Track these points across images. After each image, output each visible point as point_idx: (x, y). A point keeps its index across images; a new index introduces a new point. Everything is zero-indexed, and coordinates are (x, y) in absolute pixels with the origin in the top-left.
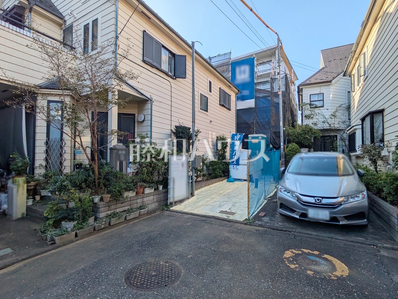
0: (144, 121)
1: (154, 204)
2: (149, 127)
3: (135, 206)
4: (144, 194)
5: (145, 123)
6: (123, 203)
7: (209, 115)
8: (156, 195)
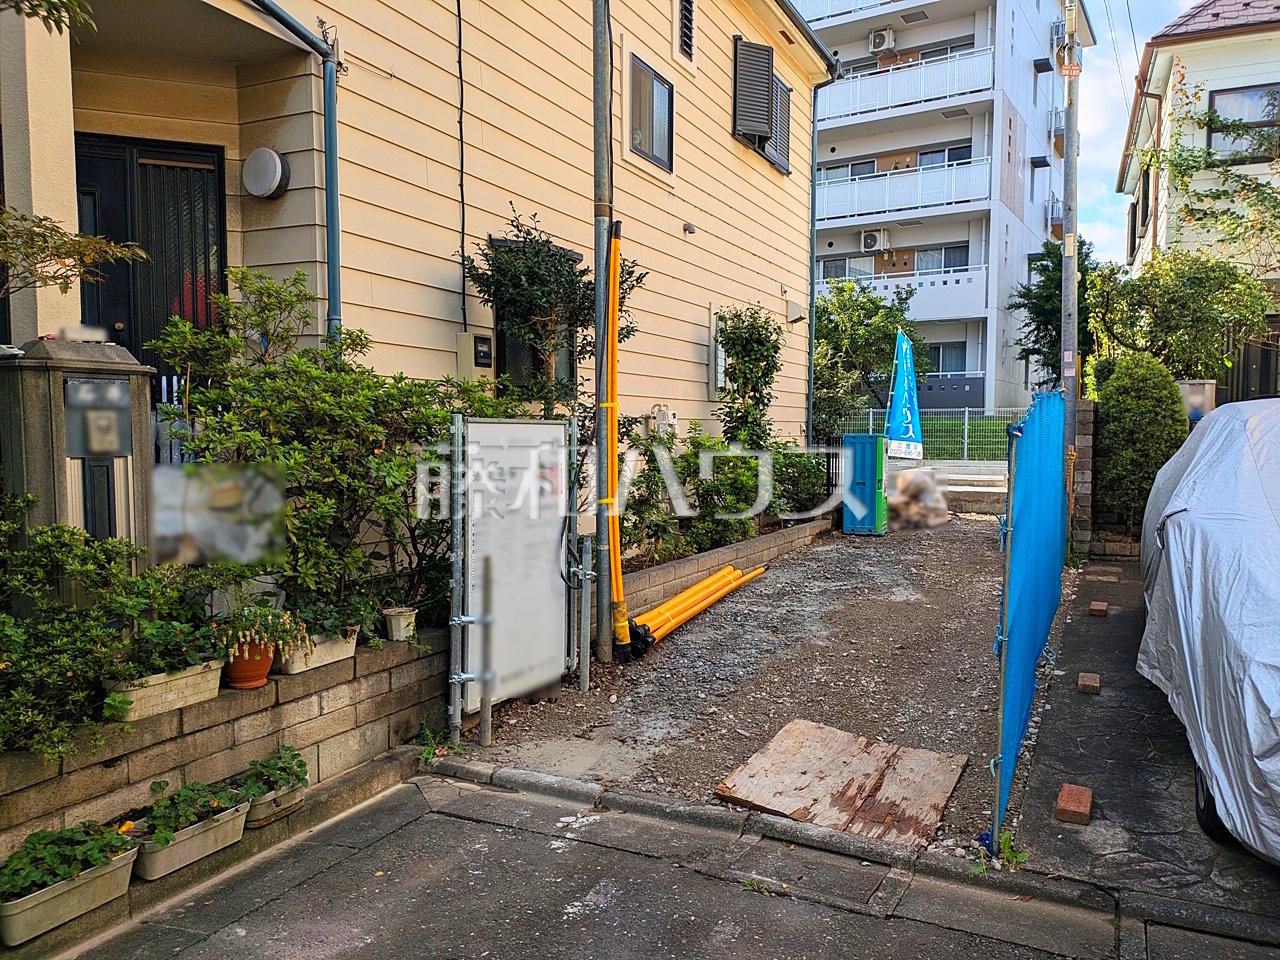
0: (282, 191)
1: (357, 733)
2: (320, 235)
3: (221, 767)
4: (283, 681)
5: (291, 210)
6: (119, 758)
7: (680, 188)
8: (372, 680)
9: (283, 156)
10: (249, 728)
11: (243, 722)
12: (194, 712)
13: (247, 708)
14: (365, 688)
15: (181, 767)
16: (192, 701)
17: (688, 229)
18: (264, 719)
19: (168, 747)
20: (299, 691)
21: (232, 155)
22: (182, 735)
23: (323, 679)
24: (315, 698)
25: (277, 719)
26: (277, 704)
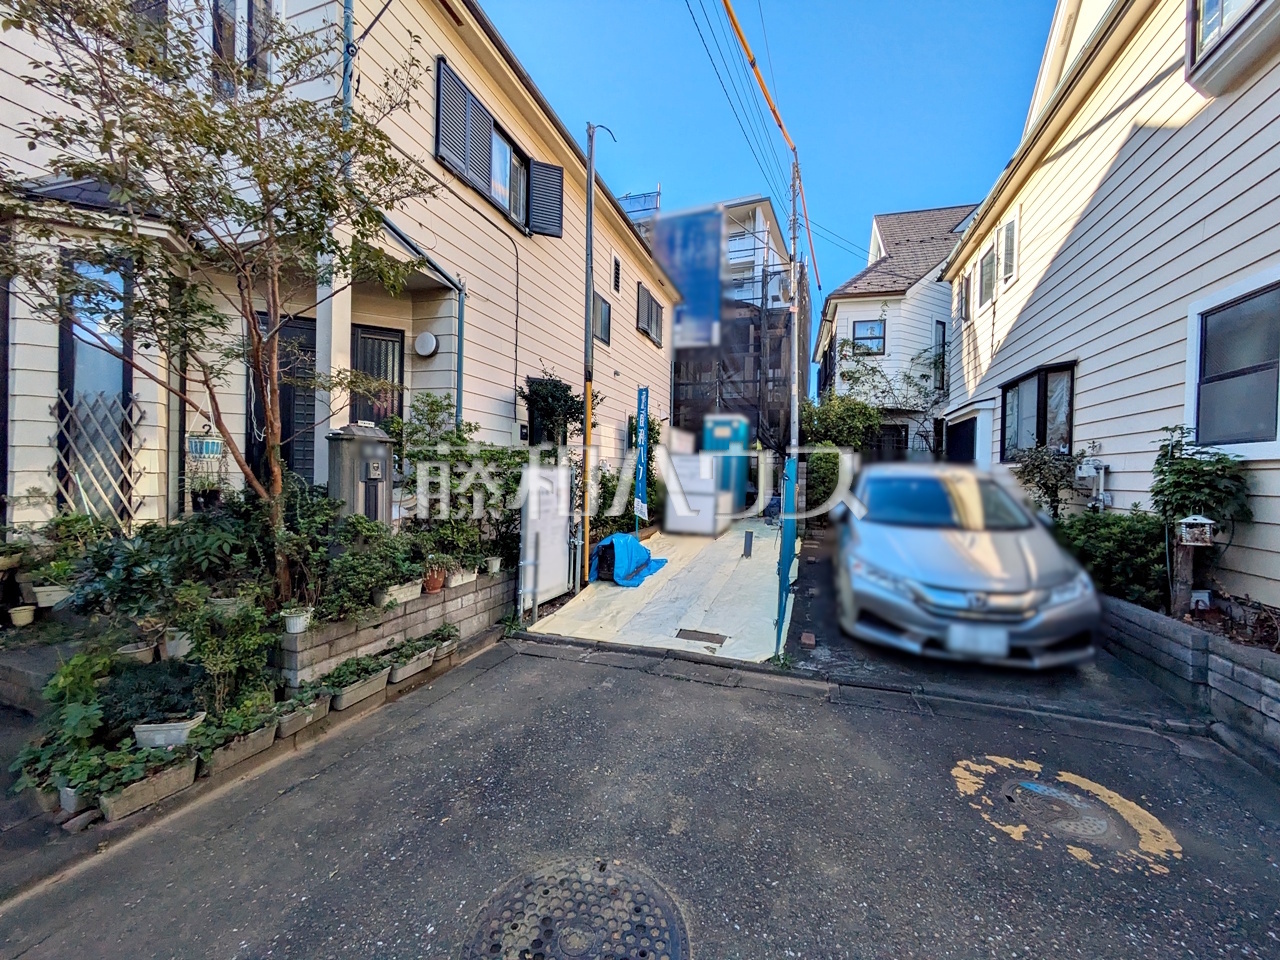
0: (434, 353)
1: (477, 617)
2: (453, 375)
3: (421, 631)
4: (447, 590)
5: (438, 362)
6: (380, 625)
7: (613, 354)
8: (484, 591)
9: (436, 336)
10: (433, 613)
11: (430, 609)
12: (410, 604)
13: (432, 603)
14: (480, 595)
15: (405, 630)
16: (410, 598)
17: (616, 373)
18: (438, 609)
19: (400, 620)
20: (454, 596)
21: (408, 334)
22: (405, 614)
23: (463, 590)
24: (459, 600)
25: (444, 609)
26: (444, 601)
